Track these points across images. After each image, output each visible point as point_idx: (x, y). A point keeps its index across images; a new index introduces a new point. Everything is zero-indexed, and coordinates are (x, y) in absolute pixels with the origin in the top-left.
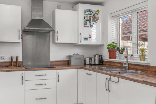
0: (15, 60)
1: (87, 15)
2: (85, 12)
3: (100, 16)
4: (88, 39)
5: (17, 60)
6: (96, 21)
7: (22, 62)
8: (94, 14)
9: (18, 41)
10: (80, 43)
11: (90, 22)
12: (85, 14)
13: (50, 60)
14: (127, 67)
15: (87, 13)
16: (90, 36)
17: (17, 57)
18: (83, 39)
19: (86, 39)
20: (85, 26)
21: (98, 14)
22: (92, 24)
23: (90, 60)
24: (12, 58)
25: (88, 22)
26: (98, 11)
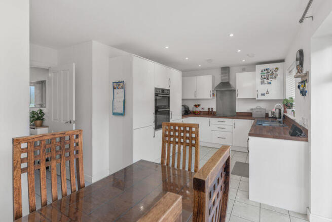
0: (211, 110)
1: (264, 73)
2: (262, 71)
3: (279, 72)
4: (266, 95)
5: (212, 110)
6: (275, 78)
7: (216, 112)
8: (272, 72)
9: (209, 98)
10: (257, 99)
11: (267, 79)
12: (261, 74)
13: (237, 111)
14: (282, 122)
15: (264, 72)
16: (268, 91)
17: (212, 109)
18: (260, 95)
19: (263, 95)
20: (262, 84)
21: (277, 71)
22: (269, 81)
23: (273, 113)
24: (209, 109)
25: (265, 80)
26: (277, 68)
